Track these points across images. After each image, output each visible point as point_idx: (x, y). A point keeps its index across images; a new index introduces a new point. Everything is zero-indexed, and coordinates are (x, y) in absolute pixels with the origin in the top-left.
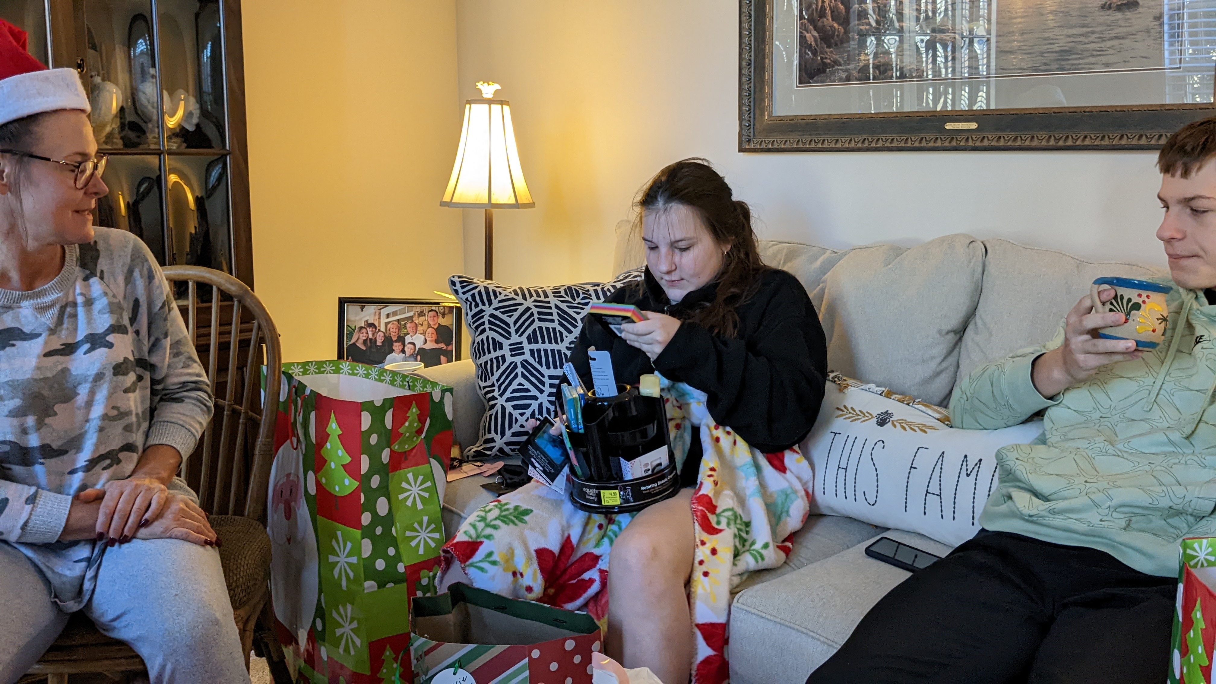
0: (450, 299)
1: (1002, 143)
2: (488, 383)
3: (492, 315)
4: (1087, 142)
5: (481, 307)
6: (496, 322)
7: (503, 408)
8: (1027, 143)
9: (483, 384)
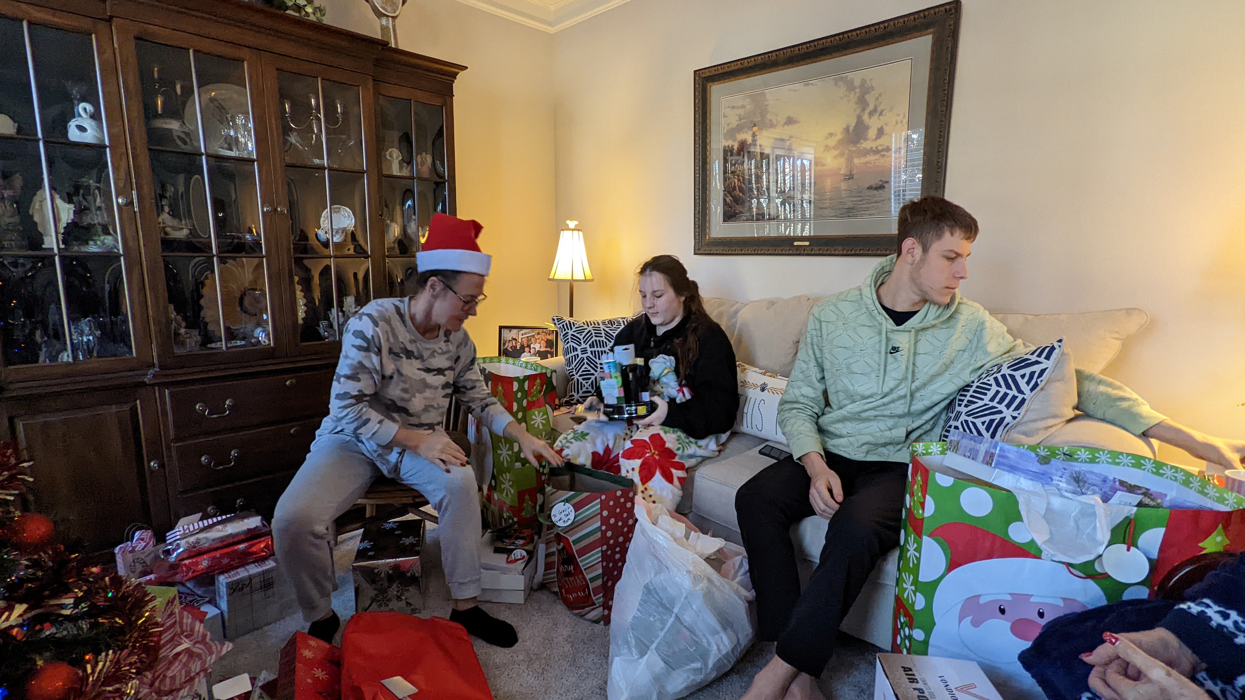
0: (552, 327)
1: (821, 252)
2: (571, 368)
3: (572, 335)
4: (861, 252)
5: (567, 331)
6: (575, 338)
7: (578, 380)
8: (833, 252)
9: (568, 368)
